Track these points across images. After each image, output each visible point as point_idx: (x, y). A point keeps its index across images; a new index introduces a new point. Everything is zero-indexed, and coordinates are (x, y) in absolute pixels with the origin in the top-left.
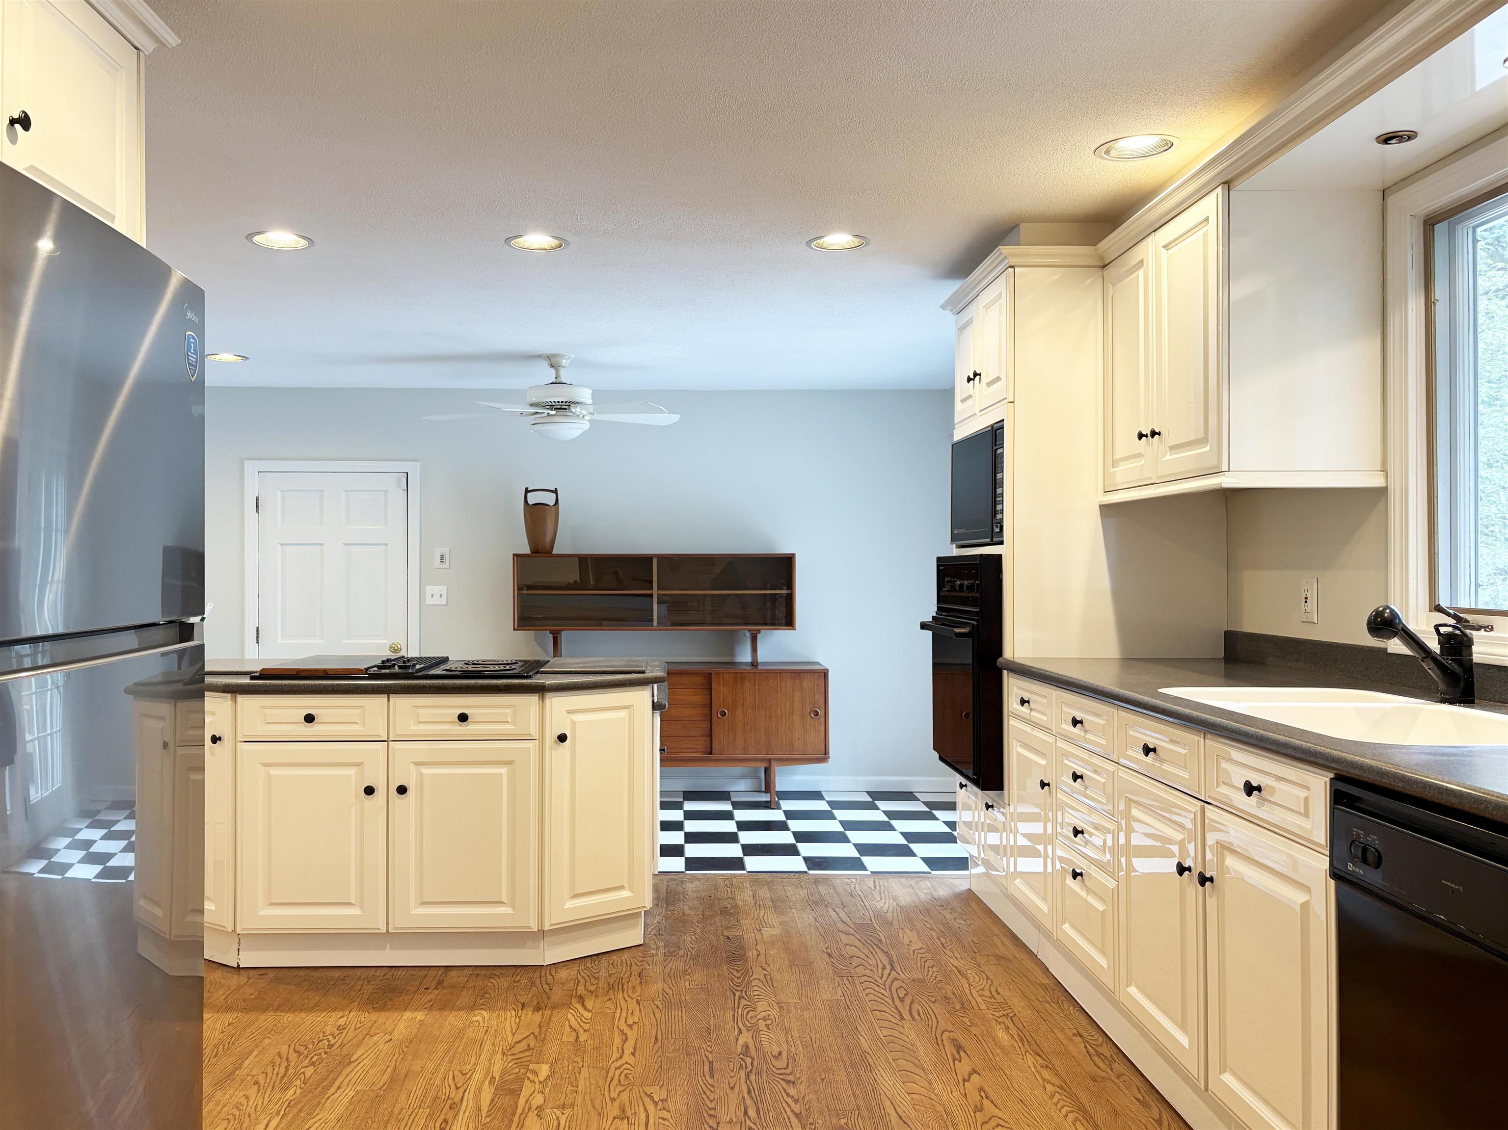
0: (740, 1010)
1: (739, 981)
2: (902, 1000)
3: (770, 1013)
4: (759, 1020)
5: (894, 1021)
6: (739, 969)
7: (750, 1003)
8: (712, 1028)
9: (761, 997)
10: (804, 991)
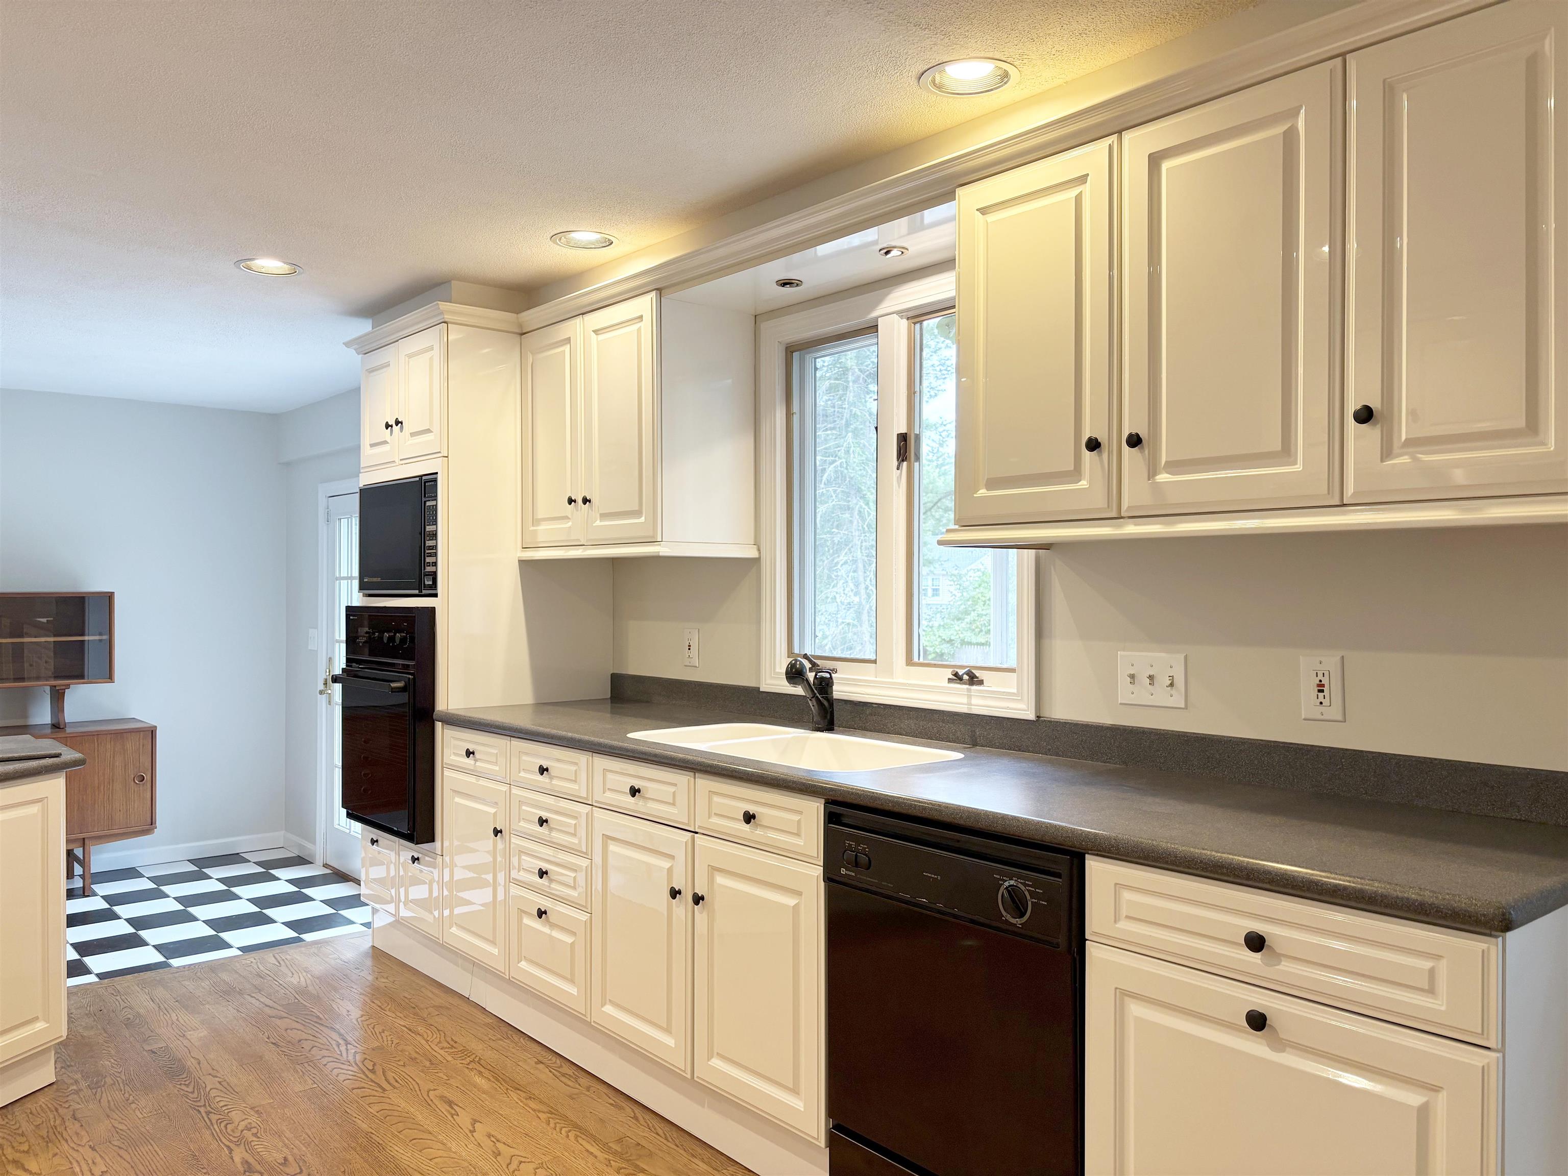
0: (216, 1126)
1: (195, 1095)
2: (373, 1071)
3: (249, 1121)
4: (242, 1131)
5: (378, 1095)
6: (187, 1083)
7: (222, 1117)
8: (197, 1154)
9: (229, 1107)
10: (271, 1088)
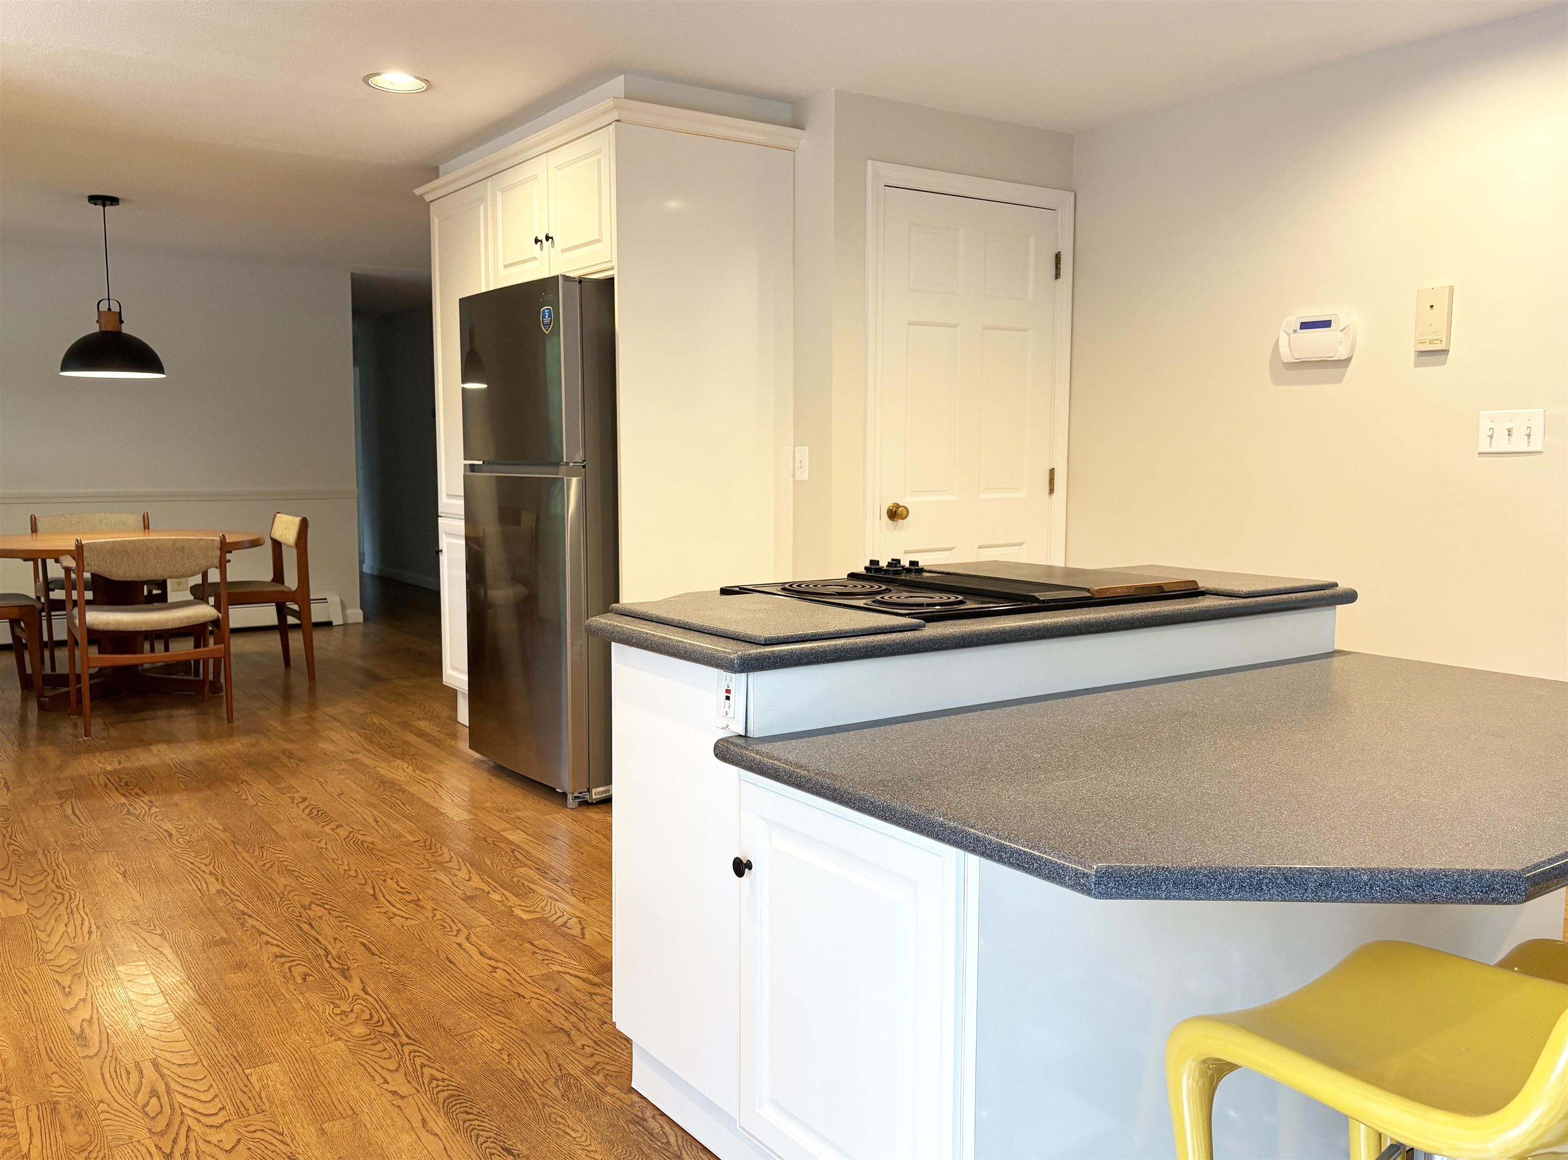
0: (384, 1017)
1: (418, 1061)
3: (343, 1023)
4: (352, 1010)
5: (167, 1054)
6: (434, 1083)
7: (376, 1028)
8: (401, 986)
9: (369, 1042)
10: (312, 1069)
